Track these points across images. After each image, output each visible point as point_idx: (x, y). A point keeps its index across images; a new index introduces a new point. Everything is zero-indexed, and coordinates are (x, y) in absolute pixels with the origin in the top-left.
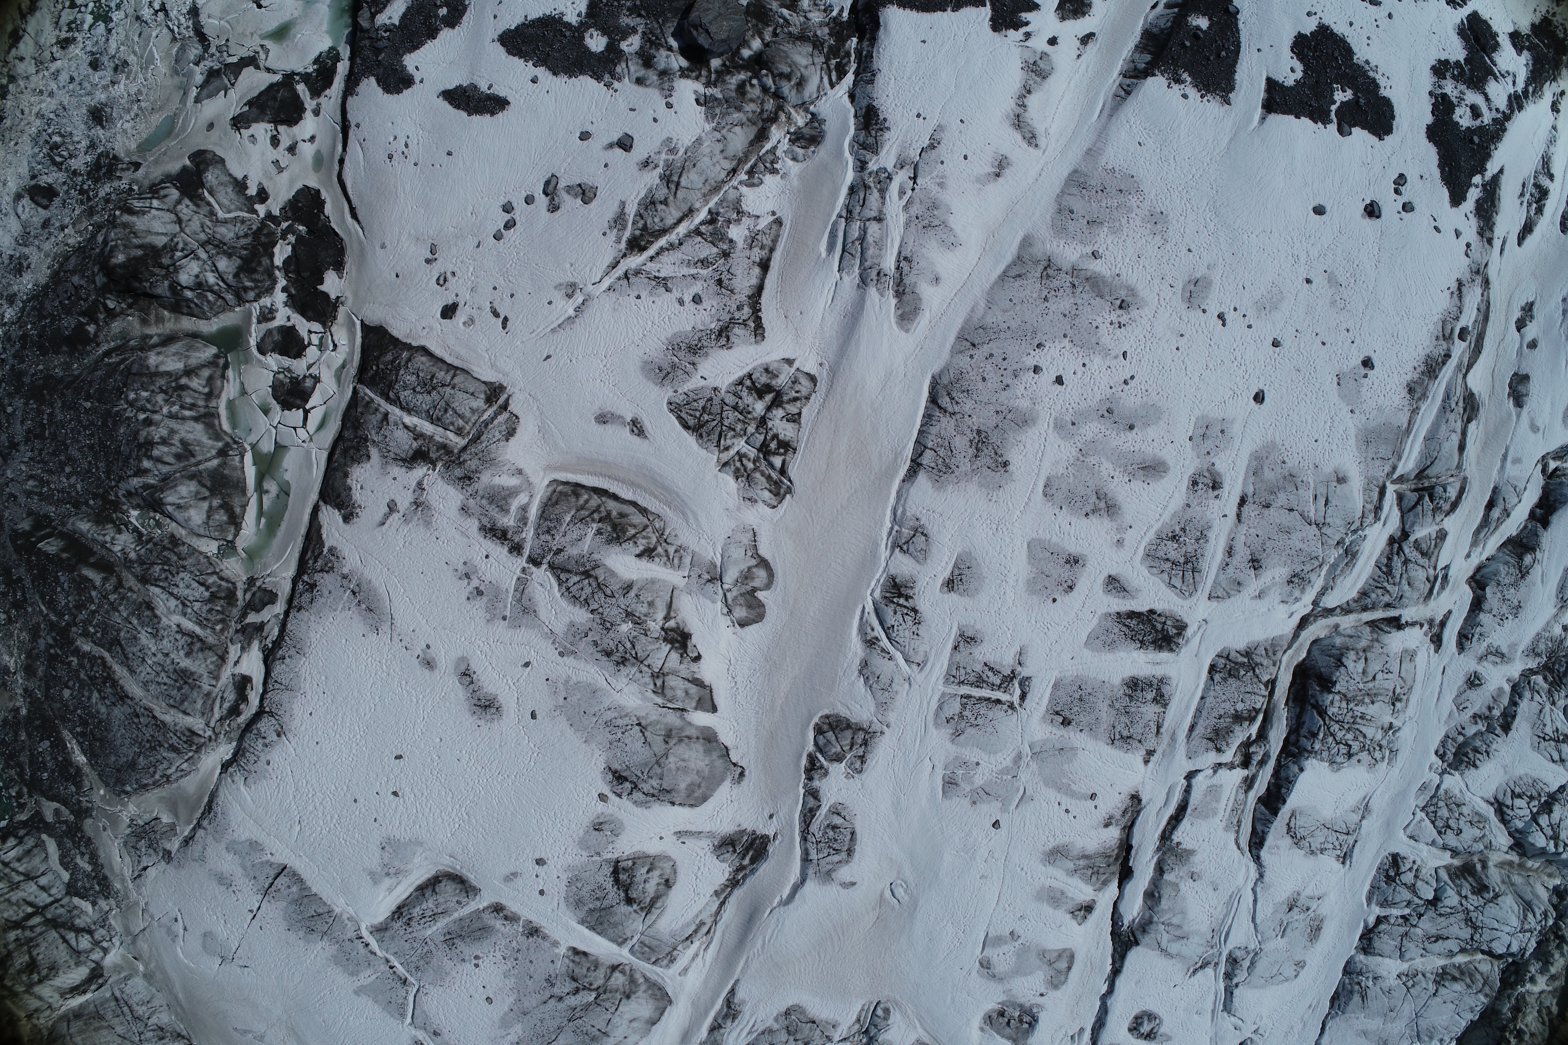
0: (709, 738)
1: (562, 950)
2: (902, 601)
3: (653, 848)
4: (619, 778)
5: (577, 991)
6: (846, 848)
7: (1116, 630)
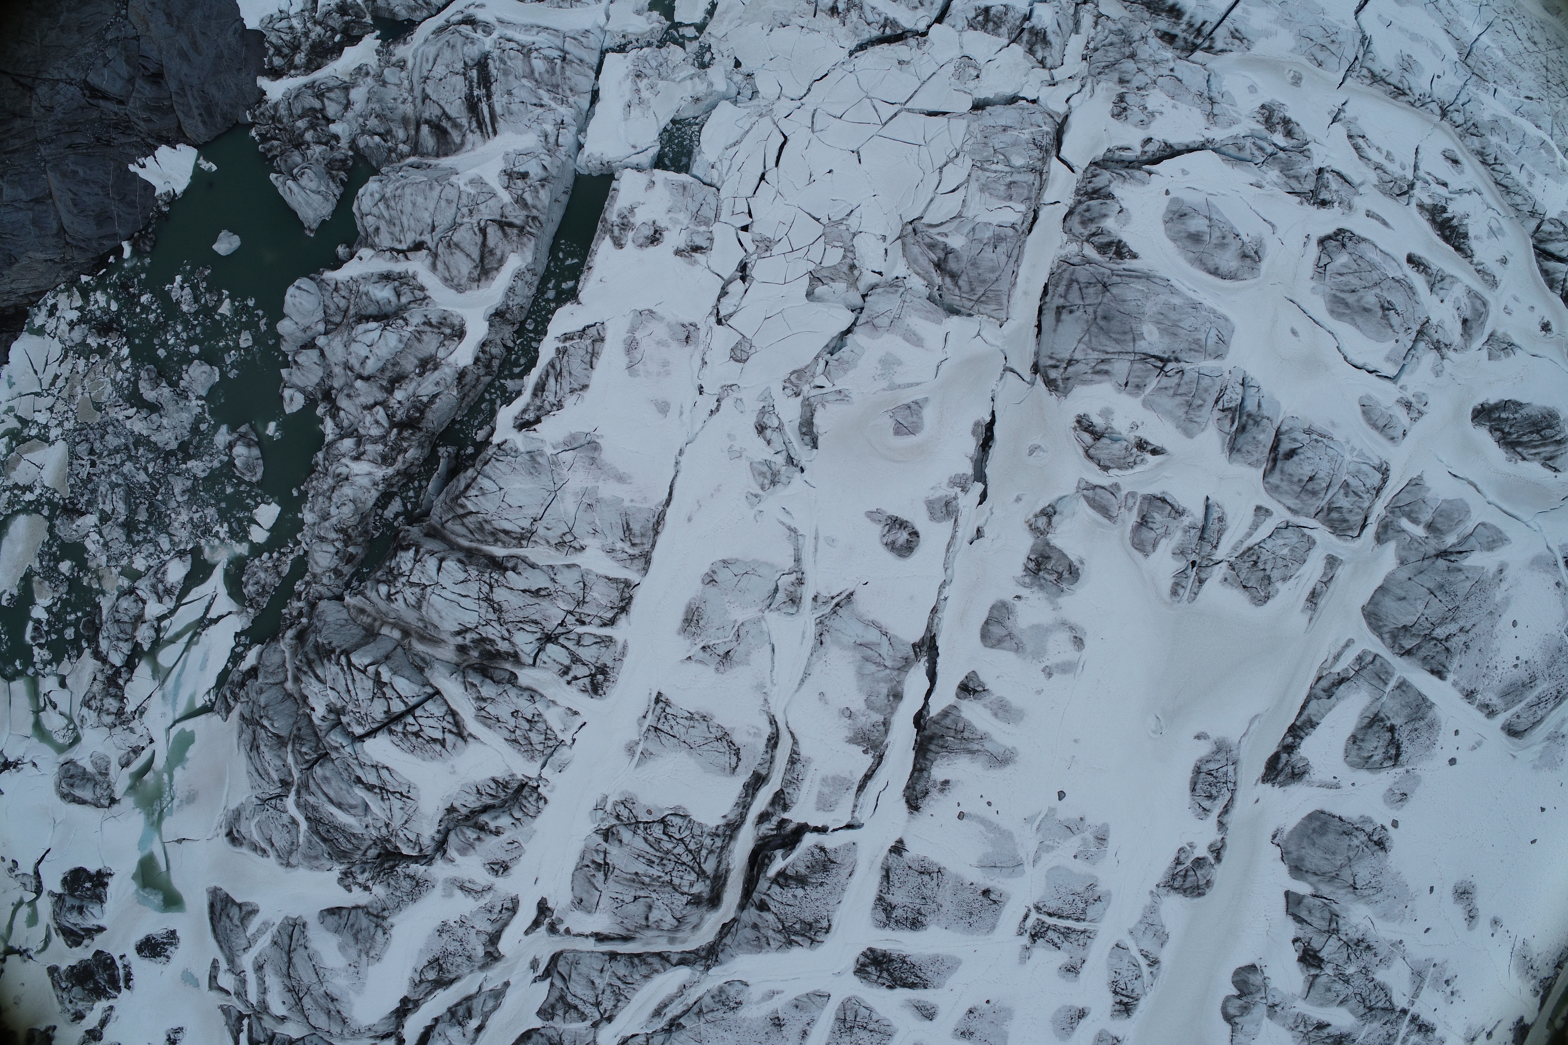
0: (1297, 870)
1: (1451, 677)
2: (1126, 1000)
3: (1363, 776)
4: (1381, 845)
5: (1447, 639)
6: (1202, 775)
7: (930, 974)
